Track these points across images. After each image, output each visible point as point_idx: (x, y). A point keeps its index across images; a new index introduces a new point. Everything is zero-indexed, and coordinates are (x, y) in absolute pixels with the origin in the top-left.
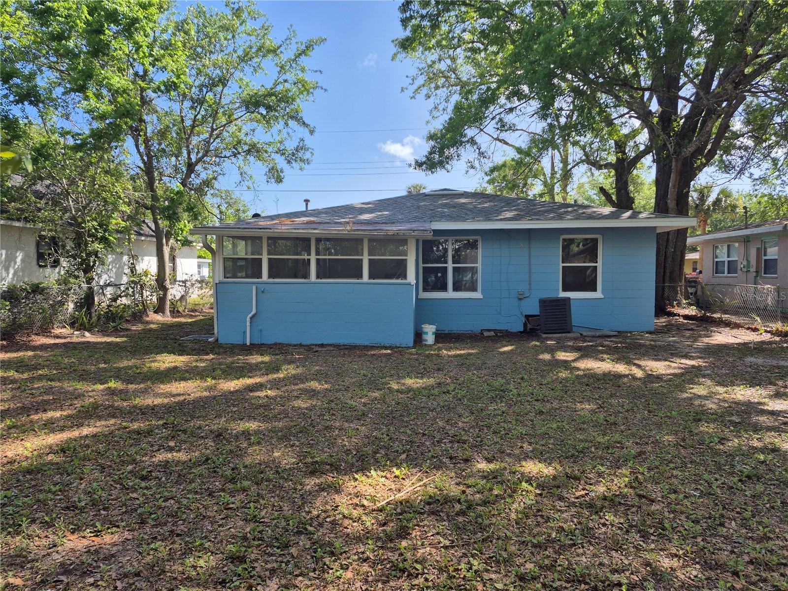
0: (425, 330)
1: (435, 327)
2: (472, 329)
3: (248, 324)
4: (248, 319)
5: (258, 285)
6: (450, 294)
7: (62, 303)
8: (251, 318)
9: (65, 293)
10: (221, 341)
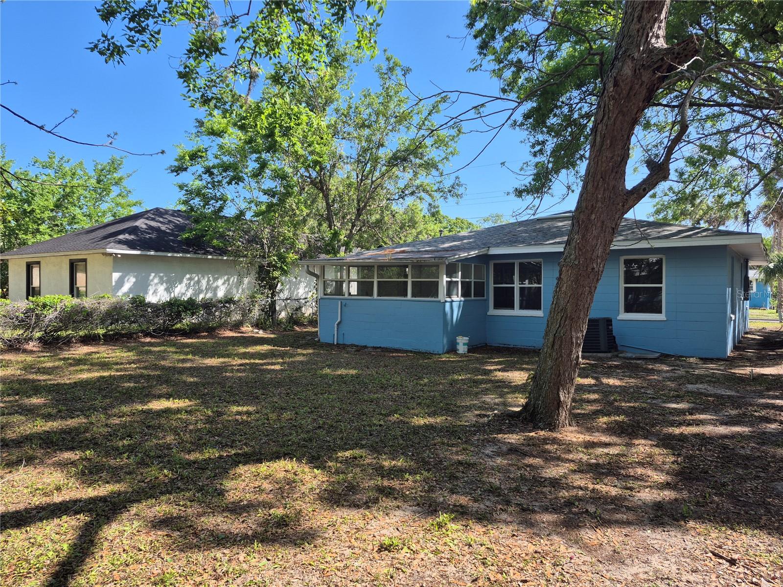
0: (458, 341)
1: (467, 338)
2: (535, 345)
3: (336, 329)
4: (336, 326)
5: (343, 301)
6: (517, 312)
7: (250, 311)
8: (338, 325)
9: (253, 303)
10: (321, 341)
